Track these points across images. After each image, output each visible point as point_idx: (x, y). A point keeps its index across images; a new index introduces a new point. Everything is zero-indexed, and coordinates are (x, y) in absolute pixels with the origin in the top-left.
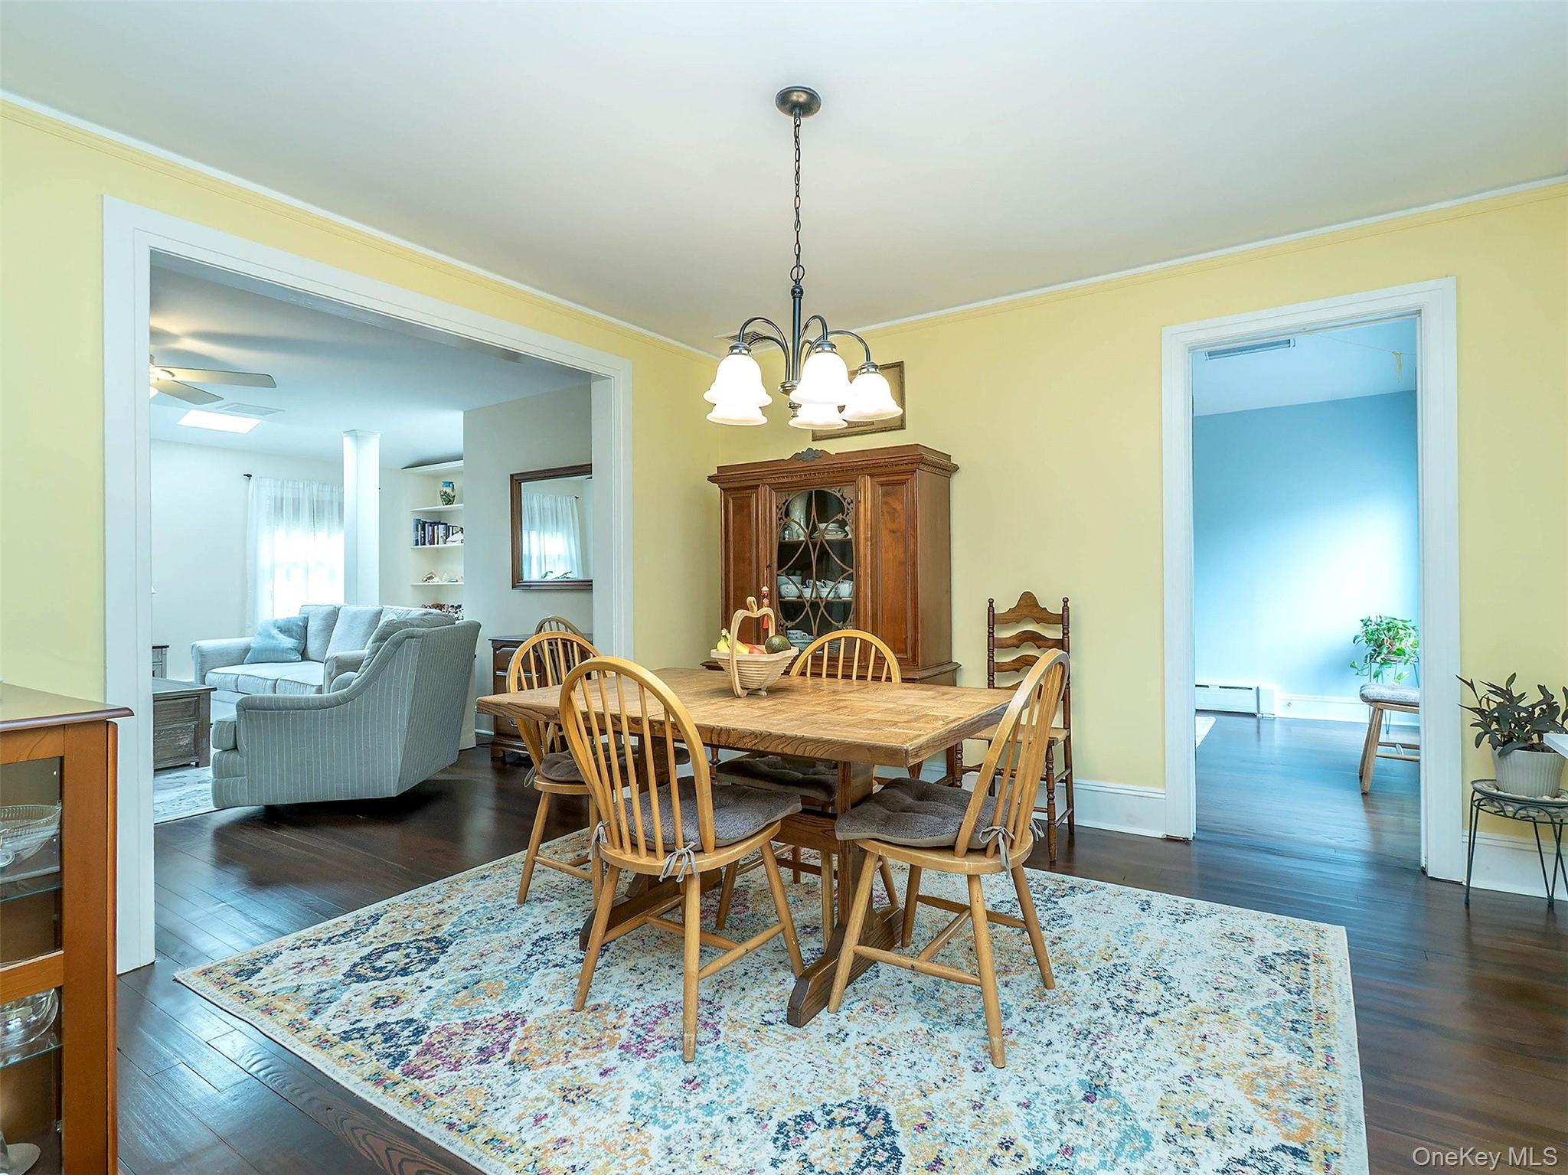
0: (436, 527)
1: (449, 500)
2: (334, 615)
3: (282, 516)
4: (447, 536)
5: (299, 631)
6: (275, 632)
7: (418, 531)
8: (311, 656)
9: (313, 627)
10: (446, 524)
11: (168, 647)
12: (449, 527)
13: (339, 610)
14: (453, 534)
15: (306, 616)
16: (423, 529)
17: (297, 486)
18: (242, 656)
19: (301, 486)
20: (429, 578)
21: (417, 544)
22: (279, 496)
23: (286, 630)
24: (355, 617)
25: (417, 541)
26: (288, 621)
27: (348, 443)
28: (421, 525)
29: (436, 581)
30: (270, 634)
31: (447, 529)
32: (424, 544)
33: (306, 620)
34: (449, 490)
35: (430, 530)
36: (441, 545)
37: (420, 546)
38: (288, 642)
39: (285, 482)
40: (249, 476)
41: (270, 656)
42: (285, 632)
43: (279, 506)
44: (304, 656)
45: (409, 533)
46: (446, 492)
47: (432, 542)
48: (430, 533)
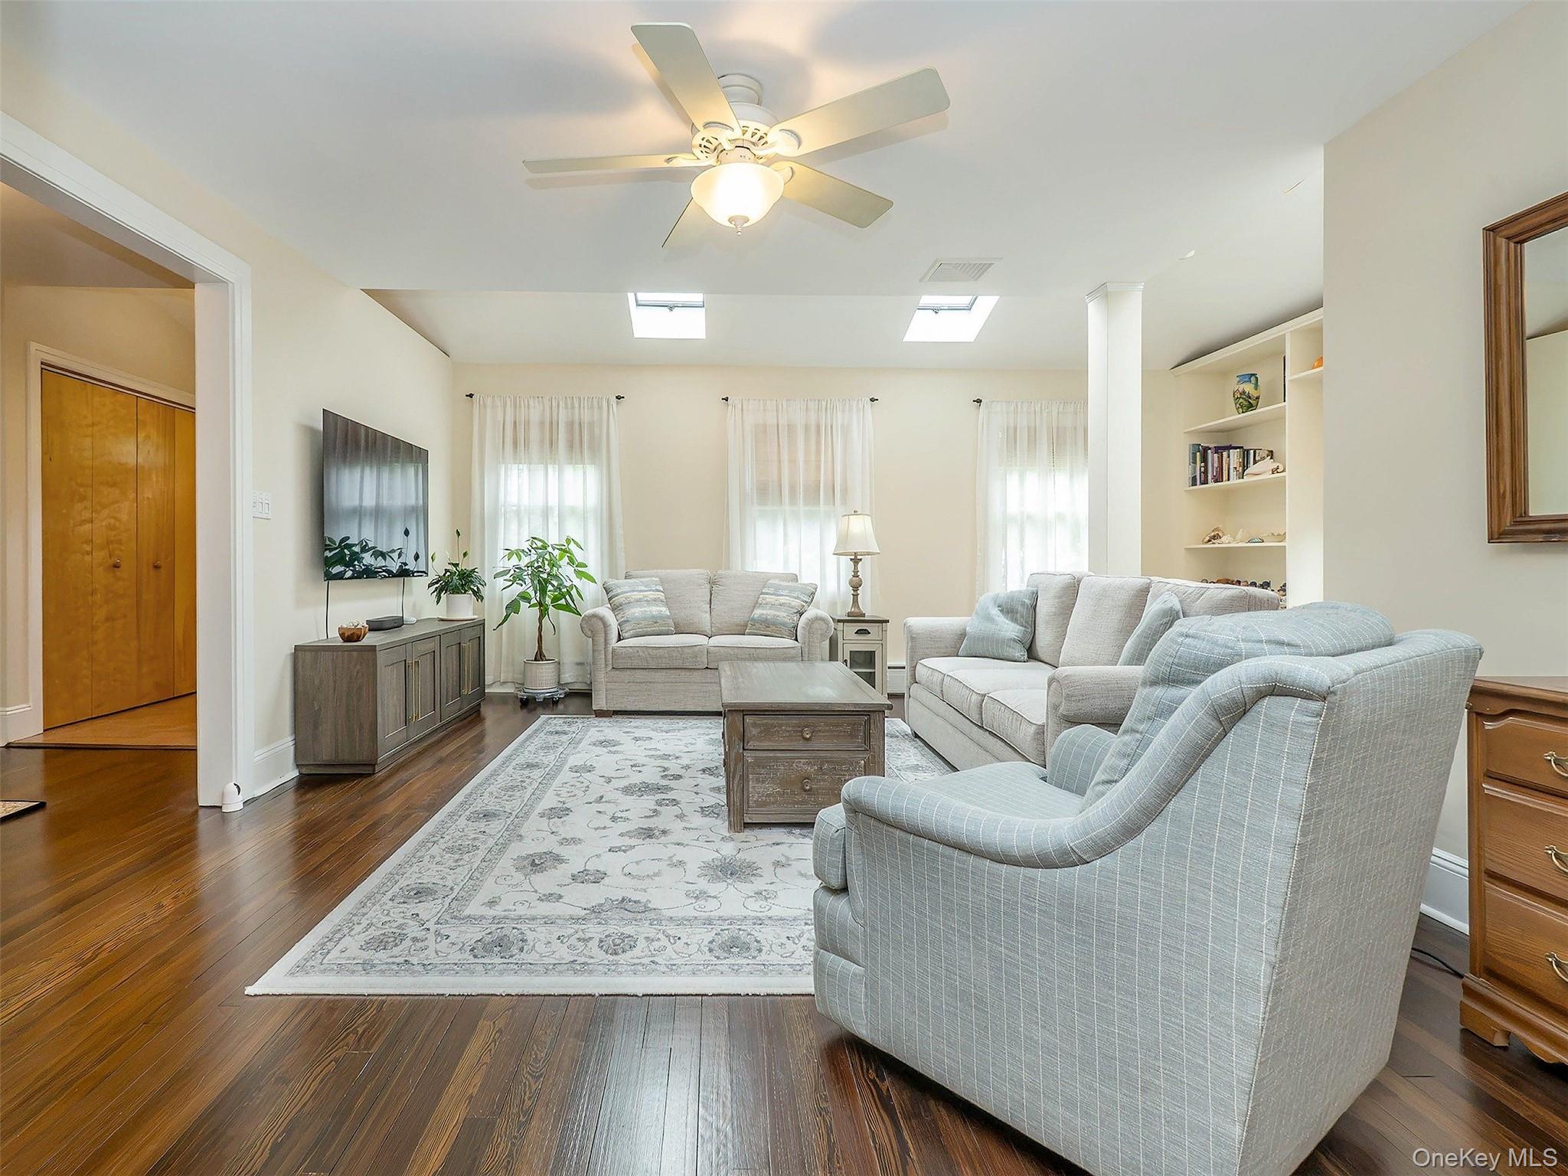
0: (1225, 454)
1: (1248, 403)
2: (1072, 590)
3: (1016, 455)
4: (1245, 466)
5: (1025, 611)
6: (995, 612)
7: (1195, 462)
8: (1042, 656)
9: (1044, 609)
10: (1242, 447)
11: (888, 621)
12: (1248, 451)
13: (1079, 581)
14: (1255, 462)
15: (1034, 589)
16: (1204, 459)
17: (1033, 409)
18: (957, 645)
19: (1038, 409)
20: (1214, 538)
21: (1194, 483)
22: (1012, 425)
23: (1008, 610)
24: (1104, 593)
25: (1194, 479)
26: (1011, 597)
27: (1094, 311)
28: (1201, 453)
29: (1226, 542)
30: (989, 614)
31: (1245, 453)
32: (1205, 482)
33: (1035, 597)
34: (1248, 388)
35: (1216, 459)
36: (1234, 481)
37: (1199, 487)
38: (1010, 629)
39: (1019, 404)
40: (979, 401)
41: (986, 650)
42: (1008, 612)
43: (1012, 438)
44: (1032, 654)
45: (1181, 466)
46: (1244, 392)
47: (1218, 479)
48: (1216, 465)
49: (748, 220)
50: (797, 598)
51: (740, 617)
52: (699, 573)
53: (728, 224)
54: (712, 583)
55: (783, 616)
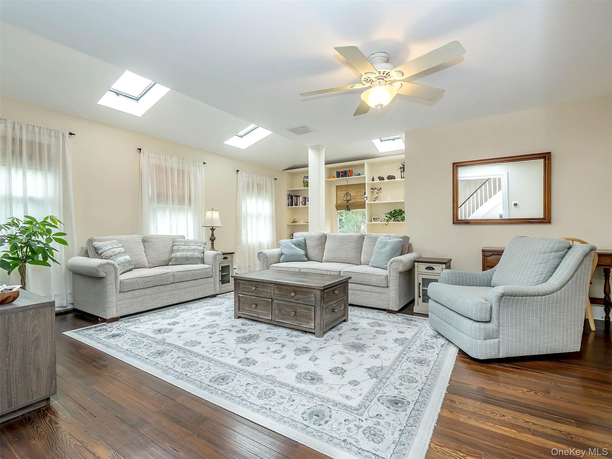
11: (234, 253)
19: (254, 177)
20: (294, 221)
27: (312, 153)
30: (291, 247)
37: (290, 207)
38: (302, 252)
39: (249, 174)
43: (248, 186)
49: (383, 105)
50: (200, 246)
51: (165, 257)
52: (137, 238)
53: (375, 107)
54: (144, 241)
55: (197, 254)
